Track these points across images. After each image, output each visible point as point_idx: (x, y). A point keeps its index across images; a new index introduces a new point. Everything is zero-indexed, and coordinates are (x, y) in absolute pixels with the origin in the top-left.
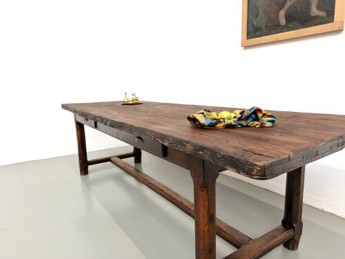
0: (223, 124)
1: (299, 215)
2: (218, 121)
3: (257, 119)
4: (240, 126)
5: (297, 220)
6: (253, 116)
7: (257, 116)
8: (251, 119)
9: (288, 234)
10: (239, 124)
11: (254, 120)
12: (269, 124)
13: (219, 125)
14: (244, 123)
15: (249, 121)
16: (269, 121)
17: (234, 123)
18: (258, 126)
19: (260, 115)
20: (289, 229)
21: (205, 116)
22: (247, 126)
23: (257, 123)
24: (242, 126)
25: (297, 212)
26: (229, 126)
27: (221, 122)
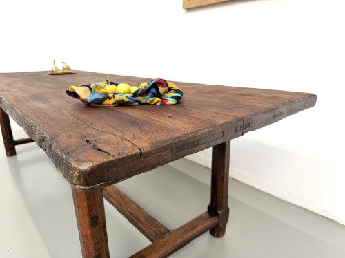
0: (112, 101)
1: (224, 200)
2: (107, 97)
3: (158, 95)
4: (137, 103)
5: (221, 206)
6: (154, 90)
7: (158, 90)
8: (150, 94)
9: (212, 222)
10: (136, 101)
11: (155, 96)
12: (172, 101)
13: (107, 102)
14: (142, 99)
15: (148, 97)
16: (173, 98)
17: (126, 100)
18: (158, 104)
19: (162, 90)
20: (213, 216)
21: (91, 89)
22: (146, 104)
23: (157, 99)
24: (141, 104)
25: (222, 197)
26: (121, 104)
27: (110, 98)
